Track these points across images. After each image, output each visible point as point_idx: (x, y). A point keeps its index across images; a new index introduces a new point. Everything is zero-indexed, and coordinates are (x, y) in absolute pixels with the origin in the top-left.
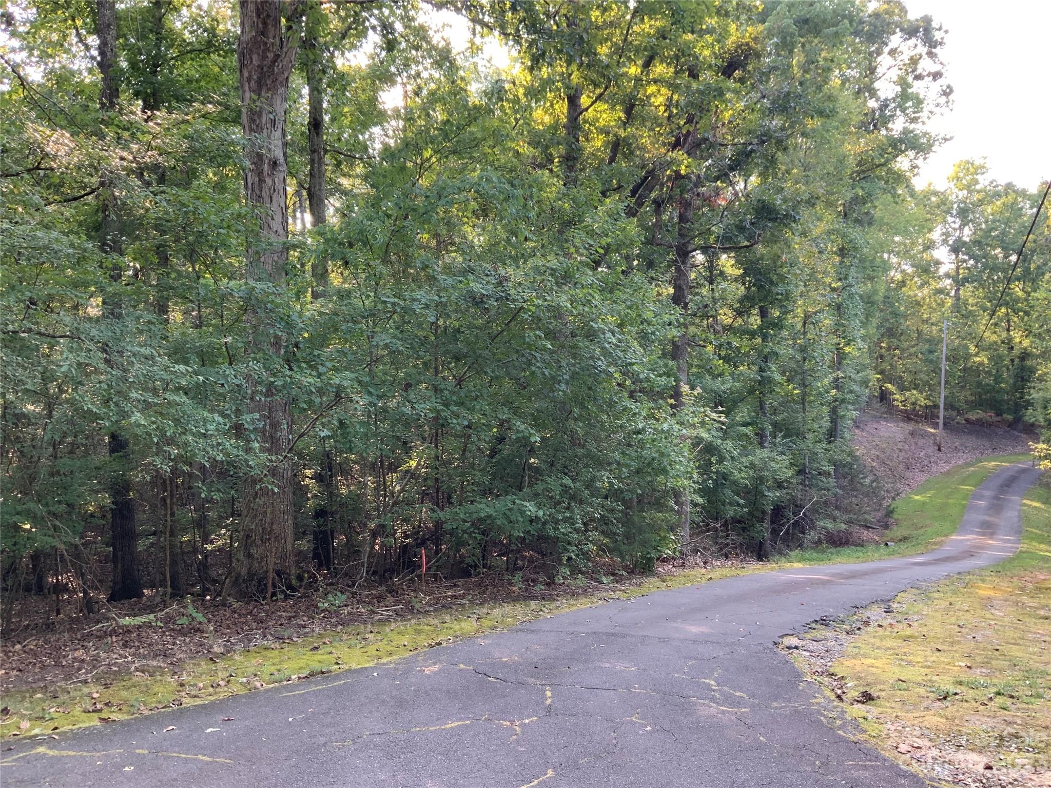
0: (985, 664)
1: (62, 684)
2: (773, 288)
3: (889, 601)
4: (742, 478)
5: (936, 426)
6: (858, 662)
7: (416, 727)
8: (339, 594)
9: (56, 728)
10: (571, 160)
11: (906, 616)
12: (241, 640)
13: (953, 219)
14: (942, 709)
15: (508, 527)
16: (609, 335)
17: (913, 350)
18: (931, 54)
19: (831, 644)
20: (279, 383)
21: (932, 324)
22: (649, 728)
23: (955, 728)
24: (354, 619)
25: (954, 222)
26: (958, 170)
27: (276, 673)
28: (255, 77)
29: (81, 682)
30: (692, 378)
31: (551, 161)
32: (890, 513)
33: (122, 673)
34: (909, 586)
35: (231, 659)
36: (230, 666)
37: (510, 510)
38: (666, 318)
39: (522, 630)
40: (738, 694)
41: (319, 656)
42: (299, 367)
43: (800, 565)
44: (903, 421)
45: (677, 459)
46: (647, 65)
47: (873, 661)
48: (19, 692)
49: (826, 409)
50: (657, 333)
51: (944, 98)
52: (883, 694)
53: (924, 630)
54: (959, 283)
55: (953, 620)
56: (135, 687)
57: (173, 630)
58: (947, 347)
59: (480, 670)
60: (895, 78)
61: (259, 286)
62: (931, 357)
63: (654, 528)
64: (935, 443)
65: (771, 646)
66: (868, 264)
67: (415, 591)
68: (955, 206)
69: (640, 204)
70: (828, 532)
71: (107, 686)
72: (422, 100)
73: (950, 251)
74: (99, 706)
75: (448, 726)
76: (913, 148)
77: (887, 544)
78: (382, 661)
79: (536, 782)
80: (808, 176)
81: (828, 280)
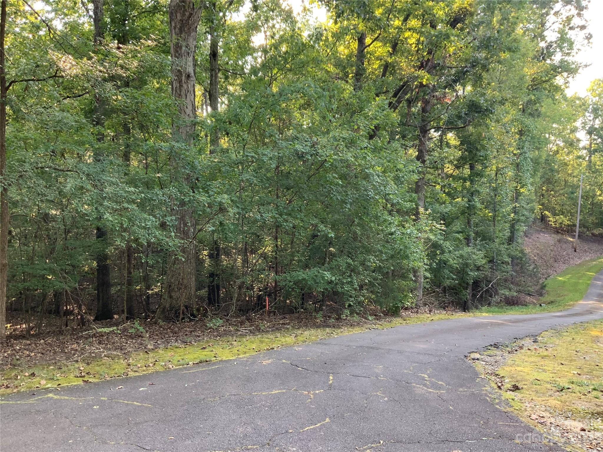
0: (590, 373)
1: (65, 362)
2: (477, 152)
3: (536, 336)
4: (455, 264)
5: (573, 237)
6: (513, 369)
7: (255, 392)
8: (218, 319)
9: (59, 385)
10: (359, 75)
11: (545, 345)
12: (163, 342)
13: (589, 114)
14: (559, 396)
15: (315, 285)
16: (376, 177)
17: (562, 192)
18: (579, 15)
19: (498, 358)
20: (187, 200)
21: (574, 177)
22: (386, 399)
23: (566, 407)
24: (226, 333)
25: (590, 116)
26: (593, 85)
27: (181, 360)
28: (178, 26)
29: (75, 361)
30: (427, 204)
31: (348, 76)
32: (543, 287)
33: (98, 357)
34: (549, 328)
35: (157, 352)
36: (156, 356)
37: (316, 276)
38: (411, 168)
39: (320, 344)
40: (440, 383)
41: (205, 352)
42: (199, 191)
43: (487, 315)
44: (555, 233)
45: (415, 250)
46: (406, 20)
47: (522, 368)
48: (41, 365)
49: (507, 225)
50: (405, 177)
51: (586, 41)
52: (525, 387)
53: (555, 353)
54: (592, 152)
55: (573, 348)
56: (103, 365)
57: (127, 335)
58: (582, 190)
59: (294, 363)
60: (557, 30)
61: (176, 145)
62: (572, 195)
63: (401, 290)
64: (573, 247)
65: (463, 358)
66: (536, 140)
67: (261, 320)
68: (591, 107)
69: (399, 102)
70: (506, 297)
71: (88, 364)
72: (276, 41)
73: (586, 133)
74: (83, 374)
75: (273, 393)
76: (566, 71)
77: (541, 305)
78: (240, 356)
79: (319, 424)
80: (501, 87)
81: (511, 149)
